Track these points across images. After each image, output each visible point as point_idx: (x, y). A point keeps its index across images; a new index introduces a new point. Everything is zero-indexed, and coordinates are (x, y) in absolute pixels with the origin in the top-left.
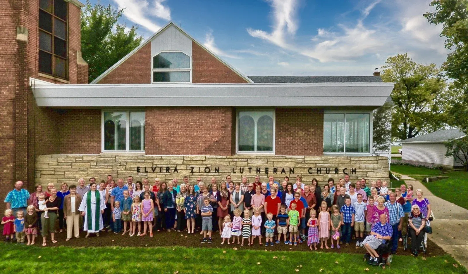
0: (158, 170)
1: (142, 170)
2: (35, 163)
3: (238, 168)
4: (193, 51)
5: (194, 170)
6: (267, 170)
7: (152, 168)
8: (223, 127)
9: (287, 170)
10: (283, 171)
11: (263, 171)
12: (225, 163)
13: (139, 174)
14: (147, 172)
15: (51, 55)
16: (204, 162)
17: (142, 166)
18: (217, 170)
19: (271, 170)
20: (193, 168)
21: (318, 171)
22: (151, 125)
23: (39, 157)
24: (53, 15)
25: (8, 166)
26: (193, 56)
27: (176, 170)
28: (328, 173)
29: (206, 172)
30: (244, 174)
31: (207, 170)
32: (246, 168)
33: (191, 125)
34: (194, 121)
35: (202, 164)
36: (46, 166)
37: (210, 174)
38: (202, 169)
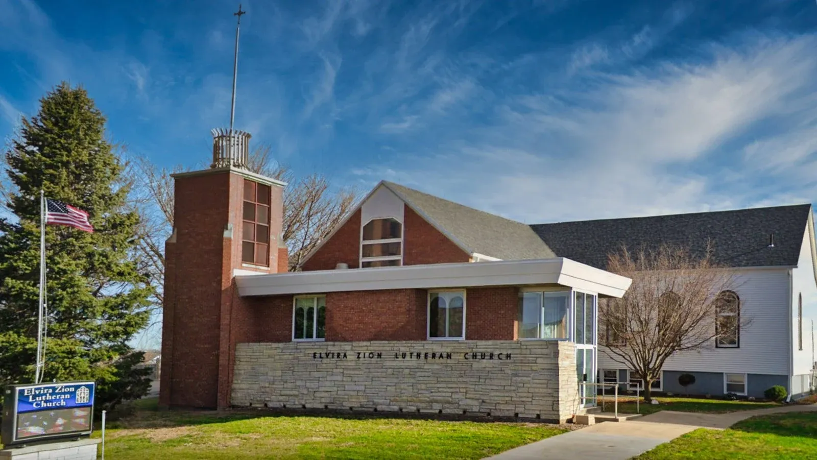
0: (330, 356)
1: (318, 355)
2: (235, 351)
3: (401, 353)
4: (405, 216)
5: (360, 356)
6: (426, 355)
7: (326, 353)
8: (407, 311)
9: (445, 355)
10: (441, 356)
11: (422, 356)
12: (388, 349)
13: (316, 360)
14: (322, 358)
15: (254, 244)
16: (369, 348)
17: (318, 352)
18: (379, 355)
19: (430, 356)
20: (359, 353)
21: (473, 356)
22: (331, 311)
23: (239, 345)
24: (256, 203)
25: (214, 353)
26: (405, 222)
27: (345, 356)
28: (484, 359)
29: (370, 357)
30: (406, 359)
31: (371, 356)
32: (408, 354)
33: (363, 310)
34: (366, 306)
35: (367, 350)
36: (245, 354)
37: (373, 359)
38: (367, 355)
